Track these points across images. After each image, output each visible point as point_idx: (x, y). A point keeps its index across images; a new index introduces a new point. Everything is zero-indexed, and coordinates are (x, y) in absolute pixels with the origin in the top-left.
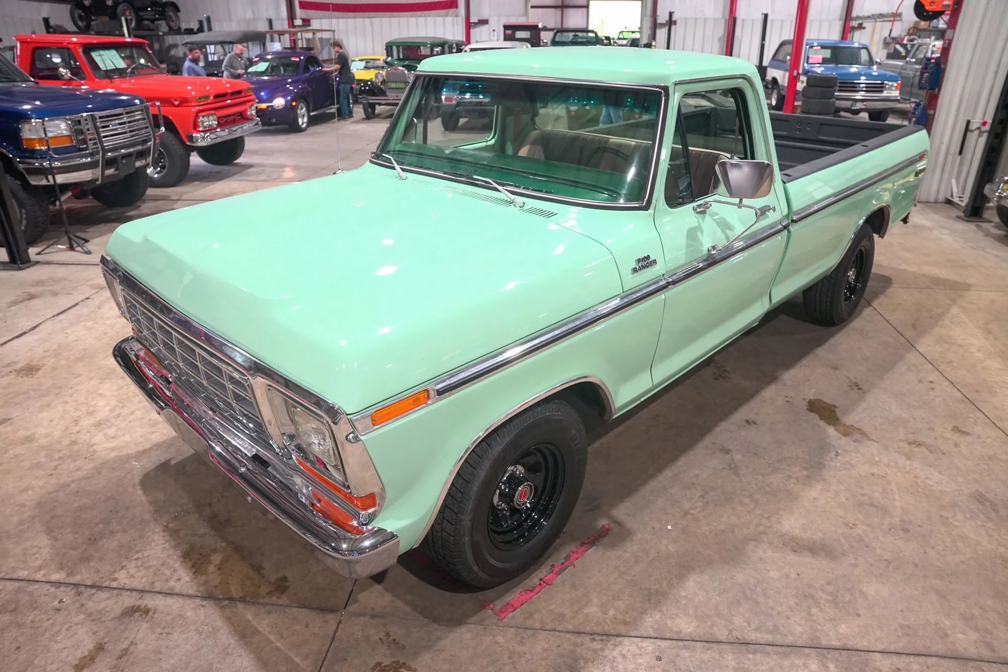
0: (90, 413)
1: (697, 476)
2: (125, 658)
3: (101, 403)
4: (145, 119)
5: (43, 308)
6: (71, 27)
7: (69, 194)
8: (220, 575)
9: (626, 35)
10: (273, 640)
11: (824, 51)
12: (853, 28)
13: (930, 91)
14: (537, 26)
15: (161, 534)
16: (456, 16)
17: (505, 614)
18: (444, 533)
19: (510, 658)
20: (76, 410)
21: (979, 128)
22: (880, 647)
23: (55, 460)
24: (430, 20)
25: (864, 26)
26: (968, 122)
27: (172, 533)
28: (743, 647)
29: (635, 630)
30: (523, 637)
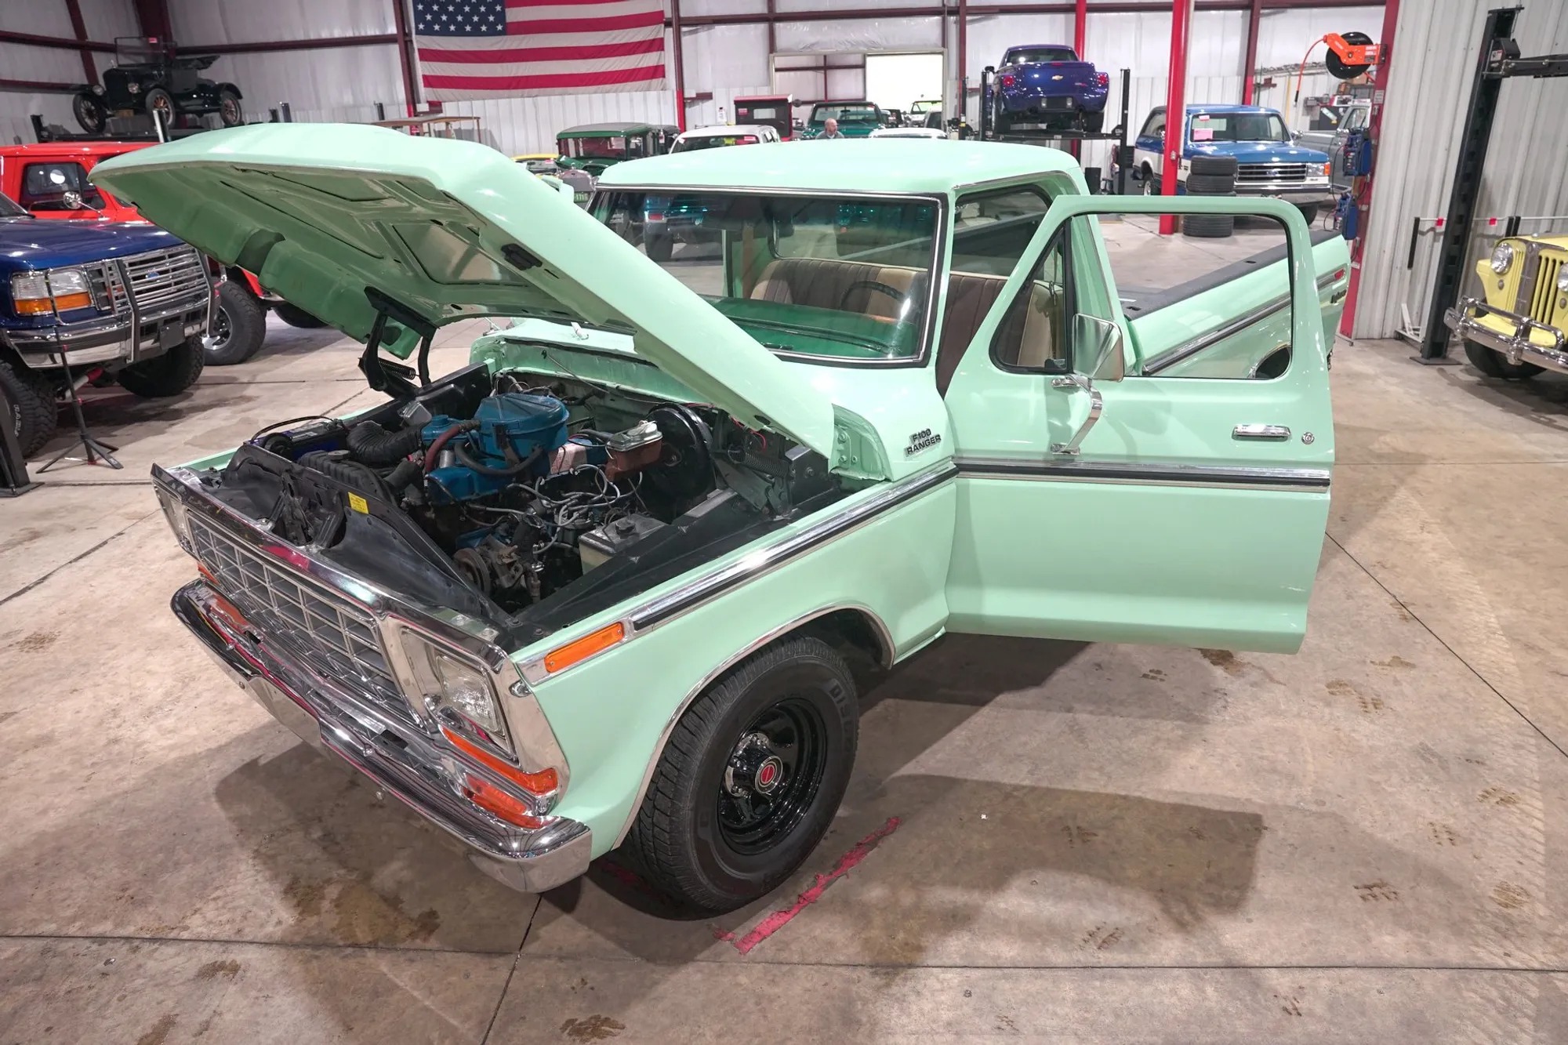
0: (135, 699)
1: (1025, 744)
2: (206, 1034)
3: (151, 683)
4: (197, 264)
5: (52, 551)
6: (76, 129)
7: (85, 380)
8: (338, 913)
9: (924, 107)
10: (420, 997)
11: (1216, 121)
12: (1259, 86)
13: (1360, 178)
14: (786, 100)
15: (250, 861)
16: (664, 89)
17: (751, 944)
18: (656, 829)
19: (757, 1004)
20: (114, 695)
21: (1432, 229)
22: (1279, 961)
23: (86, 767)
24: (624, 96)
25: (1273, 82)
26: (1417, 221)
27: (267, 859)
28: (1087, 972)
29: (935, 957)
30: (775, 975)
